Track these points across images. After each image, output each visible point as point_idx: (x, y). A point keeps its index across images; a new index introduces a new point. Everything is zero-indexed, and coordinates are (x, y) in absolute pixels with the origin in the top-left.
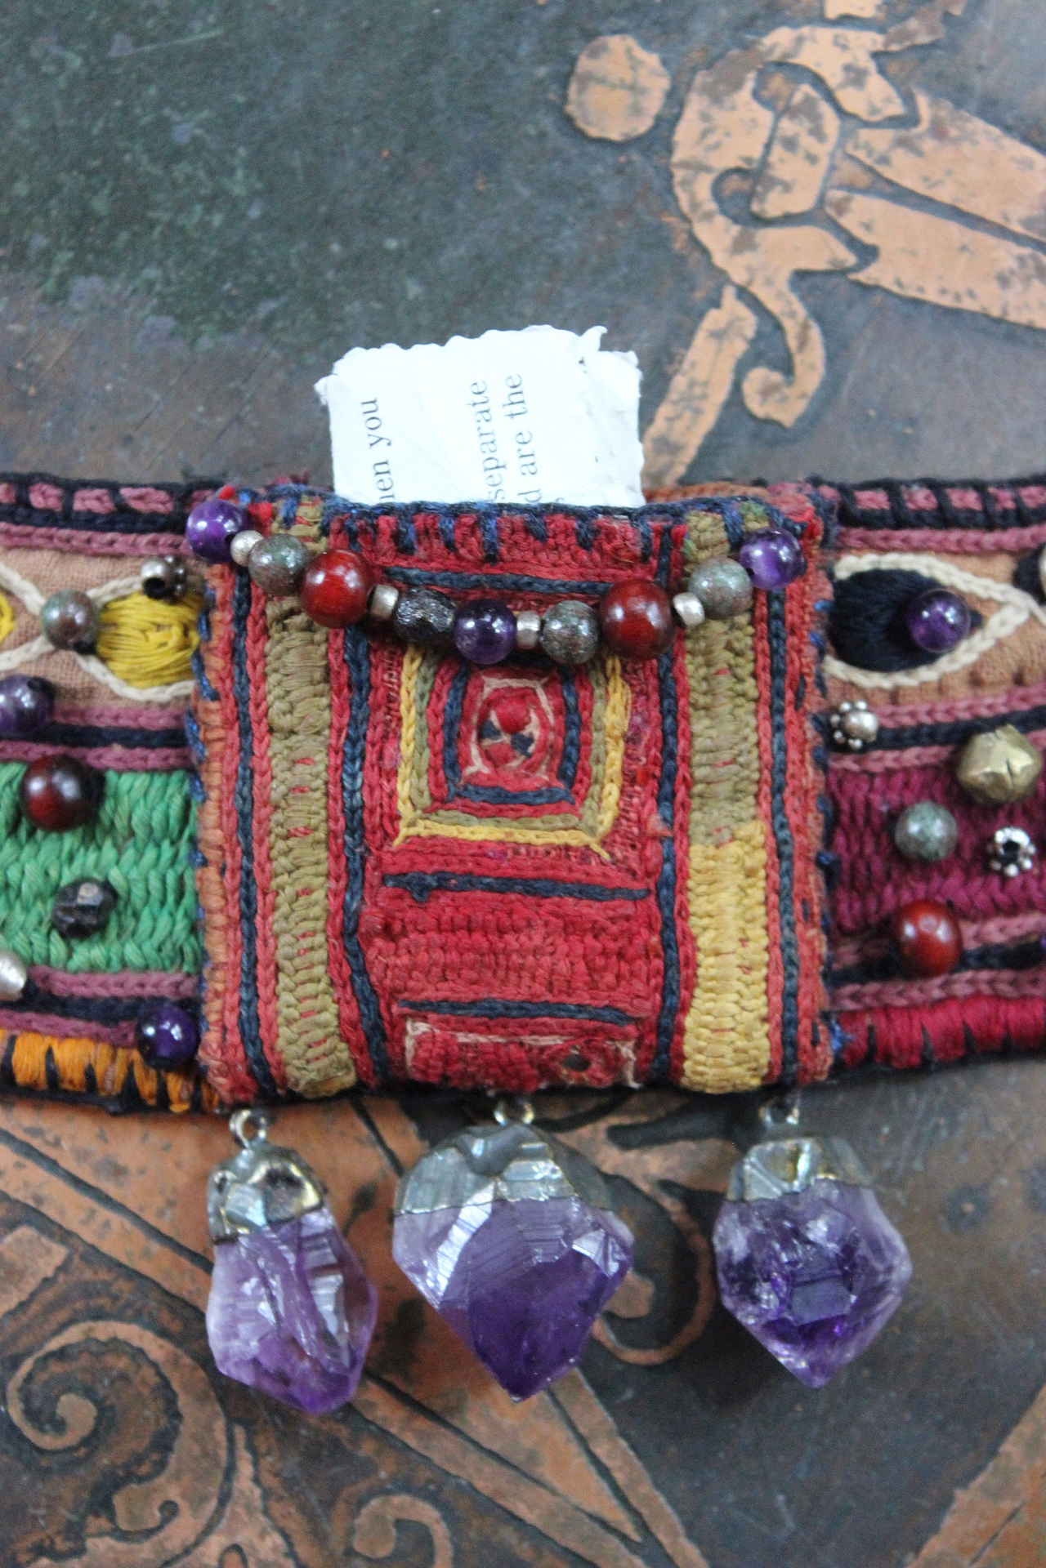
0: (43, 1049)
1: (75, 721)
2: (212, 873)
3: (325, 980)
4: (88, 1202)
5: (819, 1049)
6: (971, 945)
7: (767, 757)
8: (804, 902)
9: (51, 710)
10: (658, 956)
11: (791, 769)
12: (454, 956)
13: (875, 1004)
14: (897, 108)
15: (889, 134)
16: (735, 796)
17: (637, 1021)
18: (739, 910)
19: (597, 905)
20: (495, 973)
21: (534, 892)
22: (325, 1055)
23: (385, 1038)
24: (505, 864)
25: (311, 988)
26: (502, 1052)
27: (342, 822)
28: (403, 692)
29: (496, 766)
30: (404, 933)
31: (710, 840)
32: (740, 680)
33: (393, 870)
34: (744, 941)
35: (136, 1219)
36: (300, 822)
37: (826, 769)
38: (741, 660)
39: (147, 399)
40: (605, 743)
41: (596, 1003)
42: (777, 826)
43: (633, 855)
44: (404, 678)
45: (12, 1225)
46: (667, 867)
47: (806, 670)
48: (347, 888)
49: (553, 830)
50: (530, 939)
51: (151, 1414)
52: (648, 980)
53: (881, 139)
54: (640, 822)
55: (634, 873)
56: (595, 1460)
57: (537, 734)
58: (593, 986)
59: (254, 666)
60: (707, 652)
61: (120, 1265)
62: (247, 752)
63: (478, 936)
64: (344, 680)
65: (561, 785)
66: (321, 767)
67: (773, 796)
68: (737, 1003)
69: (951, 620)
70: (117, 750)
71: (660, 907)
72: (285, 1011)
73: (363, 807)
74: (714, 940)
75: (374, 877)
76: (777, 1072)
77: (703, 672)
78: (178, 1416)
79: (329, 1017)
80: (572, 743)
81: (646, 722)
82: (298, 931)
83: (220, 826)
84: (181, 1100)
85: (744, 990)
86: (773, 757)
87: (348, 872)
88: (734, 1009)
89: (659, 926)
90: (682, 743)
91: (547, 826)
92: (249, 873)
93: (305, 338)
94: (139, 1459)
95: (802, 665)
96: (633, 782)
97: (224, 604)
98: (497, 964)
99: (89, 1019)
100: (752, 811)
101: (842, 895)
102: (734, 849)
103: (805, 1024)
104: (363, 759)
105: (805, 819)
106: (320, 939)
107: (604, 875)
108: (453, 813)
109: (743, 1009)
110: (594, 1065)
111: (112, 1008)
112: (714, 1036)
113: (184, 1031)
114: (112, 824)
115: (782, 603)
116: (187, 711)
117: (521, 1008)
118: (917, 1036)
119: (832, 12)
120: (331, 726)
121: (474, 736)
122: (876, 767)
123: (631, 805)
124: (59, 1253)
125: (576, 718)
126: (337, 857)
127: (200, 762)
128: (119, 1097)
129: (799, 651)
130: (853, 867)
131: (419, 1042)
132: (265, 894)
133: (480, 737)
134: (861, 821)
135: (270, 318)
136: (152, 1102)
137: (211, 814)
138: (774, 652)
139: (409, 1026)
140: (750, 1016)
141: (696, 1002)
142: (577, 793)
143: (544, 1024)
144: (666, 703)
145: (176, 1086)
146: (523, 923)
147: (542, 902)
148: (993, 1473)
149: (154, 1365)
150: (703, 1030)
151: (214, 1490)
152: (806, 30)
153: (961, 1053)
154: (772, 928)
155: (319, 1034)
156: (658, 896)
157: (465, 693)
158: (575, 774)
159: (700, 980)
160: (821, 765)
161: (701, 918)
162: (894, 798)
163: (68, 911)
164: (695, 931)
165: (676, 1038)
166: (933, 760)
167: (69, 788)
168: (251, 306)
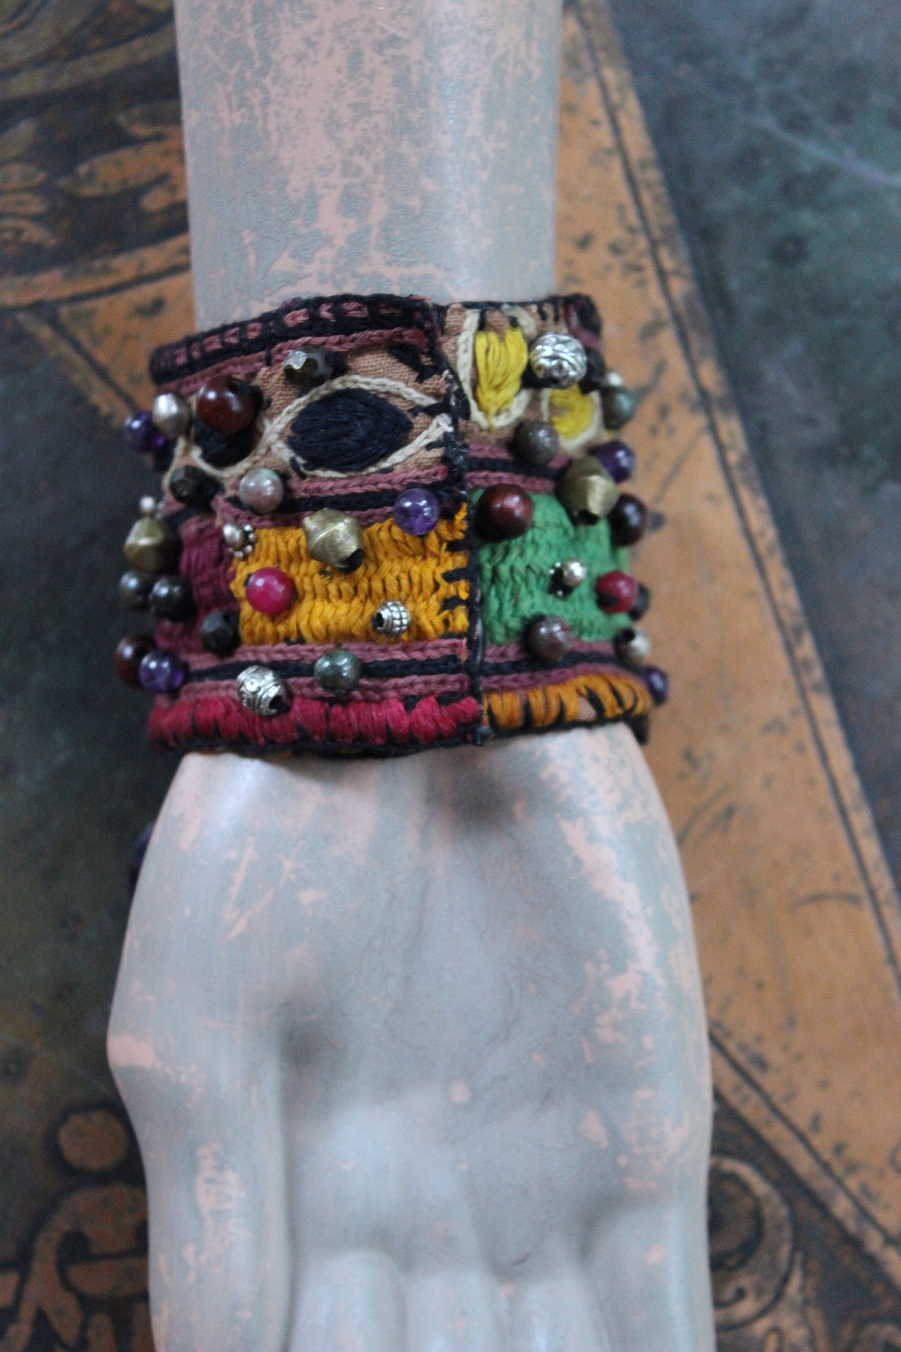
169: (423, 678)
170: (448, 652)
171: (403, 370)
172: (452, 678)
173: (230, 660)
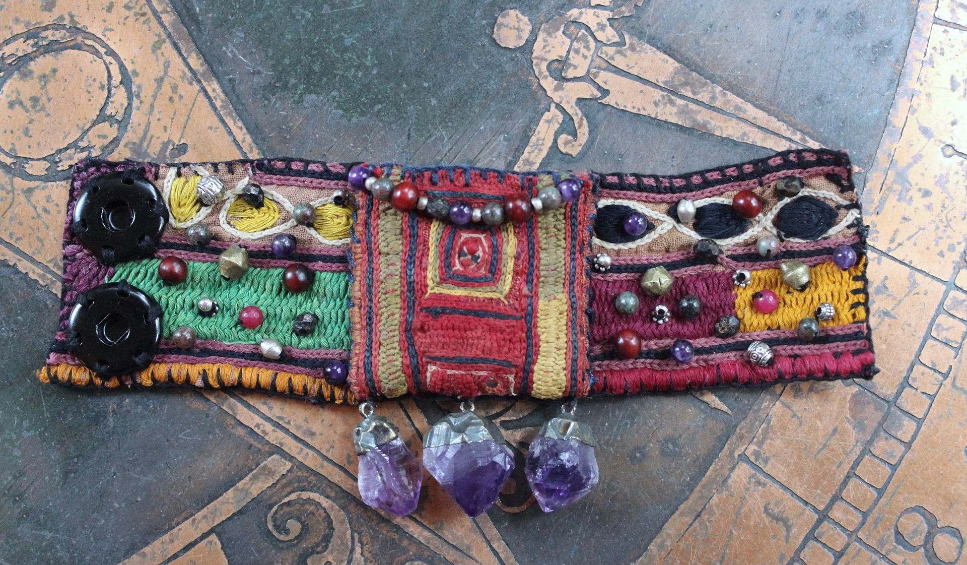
0: (288, 378)
1: (305, 252)
2: (356, 309)
3: (398, 348)
4: (301, 446)
5: (585, 383)
6: (644, 349)
7: (568, 270)
8: (580, 326)
9: (295, 248)
10: (524, 342)
11: (577, 276)
12: (447, 339)
13: (607, 369)
14: (617, 39)
15: (614, 49)
16: (556, 282)
17: (516, 366)
18: (556, 327)
19: (502, 321)
20: (462, 346)
21: (478, 316)
22: (396, 378)
23: (419, 372)
24: (467, 305)
25: (392, 351)
26: (464, 378)
27: (406, 288)
28: (430, 238)
29: (465, 268)
30: (429, 330)
31: (546, 299)
32: (559, 240)
33: (425, 306)
34: (558, 339)
35: (318, 452)
36: (390, 288)
37: (591, 279)
38: (560, 233)
39: (332, 140)
40: (507, 259)
41: (500, 359)
42: (571, 297)
43: (517, 303)
44: (431, 233)
45: (271, 454)
46: (530, 308)
47: (584, 239)
48: (408, 313)
49: (486, 292)
50: (476, 333)
51: (322, 528)
52: (521, 351)
53: (611, 50)
54: (520, 290)
55: (517, 310)
56: (493, 549)
57: (481, 255)
58: (499, 352)
59: (374, 229)
60: (547, 229)
61: (312, 470)
62: (370, 262)
63: (456, 332)
64: (408, 233)
65: (490, 275)
66: (399, 267)
67: (570, 285)
68: (554, 362)
69: (640, 223)
70: (320, 263)
71: (526, 323)
72: (382, 360)
73: (414, 281)
74: (546, 337)
75: (418, 309)
76: (568, 390)
77: (545, 236)
78: (333, 529)
79: (398, 363)
80: (495, 259)
81: (522, 251)
82: (389, 329)
83: (360, 291)
84: (340, 399)
85: (557, 357)
86: (571, 270)
87: (408, 306)
88: (553, 364)
89: (526, 330)
90: (536, 261)
91: (484, 290)
92: (371, 308)
93: (392, 119)
94: (317, 545)
95: (583, 237)
96: (517, 274)
97: (362, 207)
98: (463, 343)
99: (306, 367)
100: (562, 290)
101: (595, 327)
102: (554, 303)
103: (580, 372)
104: (414, 263)
105: (582, 295)
106: (397, 333)
107: (506, 310)
108: (448, 285)
109: (556, 364)
110: (499, 385)
111: (314, 363)
112: (545, 374)
113: (342, 370)
114: (318, 291)
115: (576, 212)
116: (348, 249)
117: (472, 360)
118: (623, 382)
119: (593, 4)
120: (402, 251)
121: (457, 256)
122: (610, 279)
123: (517, 284)
124: (289, 465)
125: (496, 249)
126: (404, 301)
127: (352, 268)
128: (316, 397)
129: (582, 231)
130: (600, 316)
131: (433, 374)
132: (377, 316)
133: (459, 257)
134: (603, 299)
135: (379, 111)
136: (328, 399)
137: (357, 286)
138: (573, 231)
139: (429, 367)
140: (560, 367)
141: (538, 361)
142: (496, 278)
143: (480, 366)
144: (530, 245)
145: (338, 393)
146: (473, 327)
147: (481, 319)
148: (646, 557)
149: (324, 509)
150: (540, 371)
151: (346, 557)
152: (583, 10)
153: (638, 389)
154: (568, 335)
155: (394, 369)
156: (526, 319)
157: (454, 239)
158: (495, 271)
159: (540, 352)
160: (588, 276)
161: (542, 328)
162: (616, 290)
163: (300, 324)
164: (539, 333)
165: (530, 374)
166: (632, 278)
167: (302, 276)
168: (372, 107)
169: (844, 343)
170: (857, 330)
171: (833, 186)
172: (859, 342)
173: (731, 341)
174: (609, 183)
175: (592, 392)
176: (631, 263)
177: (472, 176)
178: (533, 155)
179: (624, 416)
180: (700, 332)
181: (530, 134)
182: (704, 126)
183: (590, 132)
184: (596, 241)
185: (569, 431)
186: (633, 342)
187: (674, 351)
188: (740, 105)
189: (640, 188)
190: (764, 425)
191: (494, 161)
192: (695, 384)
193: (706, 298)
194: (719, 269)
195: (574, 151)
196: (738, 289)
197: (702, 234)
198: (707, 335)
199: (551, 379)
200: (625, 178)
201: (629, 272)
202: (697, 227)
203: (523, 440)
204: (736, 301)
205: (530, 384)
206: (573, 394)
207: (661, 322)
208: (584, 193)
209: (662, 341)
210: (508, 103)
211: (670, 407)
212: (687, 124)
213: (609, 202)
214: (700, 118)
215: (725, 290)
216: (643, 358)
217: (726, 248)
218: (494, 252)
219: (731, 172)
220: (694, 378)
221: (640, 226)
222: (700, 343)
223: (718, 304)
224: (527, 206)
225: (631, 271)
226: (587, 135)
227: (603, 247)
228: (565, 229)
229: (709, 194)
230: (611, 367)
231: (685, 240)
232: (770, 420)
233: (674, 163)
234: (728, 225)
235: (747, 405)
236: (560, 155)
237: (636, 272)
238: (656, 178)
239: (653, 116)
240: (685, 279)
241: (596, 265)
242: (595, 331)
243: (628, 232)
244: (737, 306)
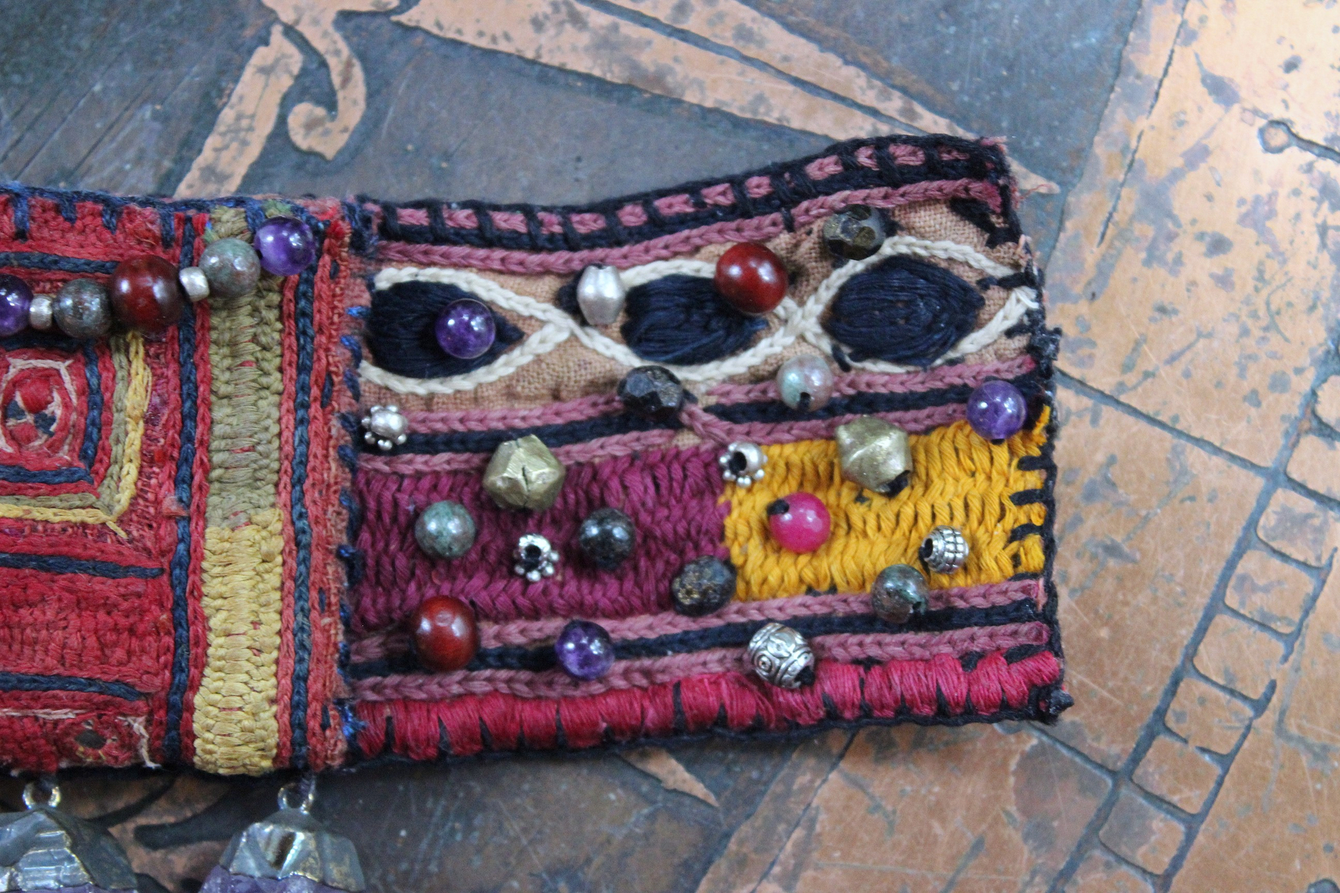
5: (328, 733)
6: (489, 645)
7: (288, 448)
8: (321, 591)
10: (168, 633)
11: (312, 463)
13: (395, 696)
16: (254, 482)
17: (147, 695)
18: (253, 594)
19: (110, 582)
20: (10, 647)
21: (48, 569)
24: (21, 541)
26: (17, 726)
29: (20, 446)
31: (225, 524)
32: (266, 374)
34: (256, 624)
37: (354, 470)
38: (268, 355)
40: (126, 423)
41: (105, 677)
42: (295, 517)
43: (149, 533)
46: (181, 547)
47: (333, 369)
49: (70, 508)
50: (44, 613)
52: (158, 657)
54: (157, 502)
55: (149, 552)
57: (59, 413)
58: (103, 659)
60: (233, 344)
65: (82, 465)
67: (293, 486)
68: (246, 683)
69: (476, 329)
71: (173, 587)
74: (225, 621)
76: (286, 754)
77: (227, 362)
80: (93, 423)
81: (165, 403)
85: (254, 672)
86: (295, 450)
88: (243, 689)
89: (170, 604)
90: (201, 428)
91: (65, 504)
95: (328, 364)
96: (152, 462)
98: (12, 637)
100: (272, 499)
102: (249, 532)
103: (315, 707)
105: (325, 512)
107: (120, 553)
109: (252, 689)
110: (109, 741)
112: (222, 715)
115: (310, 301)
117: (35, 681)
118: (433, 729)
122: (407, 470)
123: (149, 485)
125: (98, 399)
129: (327, 350)
130: (377, 563)
133: (7, 417)
134: (387, 520)
138: (302, 348)
140: (259, 696)
141: (205, 681)
142: (97, 473)
143: (54, 697)
144: (185, 388)
147: (56, 578)
150: (211, 708)
153: (476, 748)
154: (286, 613)
156: (171, 575)
158: (96, 454)
159: (210, 660)
160: (348, 463)
161: (214, 599)
162: (421, 498)
164: (207, 612)
165: (185, 715)
166: (463, 466)
169: (988, 629)
170: (1020, 596)
171: (970, 230)
172: (1025, 628)
173: (713, 622)
174: (403, 227)
175: (353, 755)
176: (459, 427)
177: (37, 212)
178: (226, 156)
179: (446, 814)
180: (636, 602)
181: (219, 103)
182: (659, 78)
183: (371, 96)
184: (371, 373)
185: (291, 857)
186: (457, 628)
187: (562, 652)
188: (749, 24)
189: (486, 237)
190: (798, 834)
191: (126, 174)
192: (622, 733)
193: (652, 513)
194: (686, 441)
195: (330, 144)
196: (734, 492)
197: (643, 354)
198: (654, 609)
199: (238, 729)
200: (445, 215)
201: (456, 451)
202: (631, 336)
203: (193, 875)
204: (728, 522)
205: (185, 739)
206: (300, 764)
207: (534, 576)
208: (329, 252)
209: (538, 624)
210: (165, 25)
211: (564, 787)
212: (616, 75)
213: (405, 274)
214: (646, 60)
215: (698, 494)
216: (488, 666)
217: (703, 388)
218: (92, 406)
219: (718, 196)
220: (616, 718)
221: (478, 335)
222: (638, 627)
223: (681, 530)
224: (167, 289)
225: (457, 446)
226: (362, 105)
227: (387, 388)
228: (281, 344)
229: (664, 253)
230: (407, 692)
231: (598, 370)
232: (813, 821)
233: (581, 175)
234: (706, 329)
235: (757, 782)
236: (294, 157)
237: (475, 451)
238: (527, 211)
239: (530, 55)
240: (601, 465)
241: (368, 436)
242: (367, 602)
243: (448, 350)
244: (729, 533)
